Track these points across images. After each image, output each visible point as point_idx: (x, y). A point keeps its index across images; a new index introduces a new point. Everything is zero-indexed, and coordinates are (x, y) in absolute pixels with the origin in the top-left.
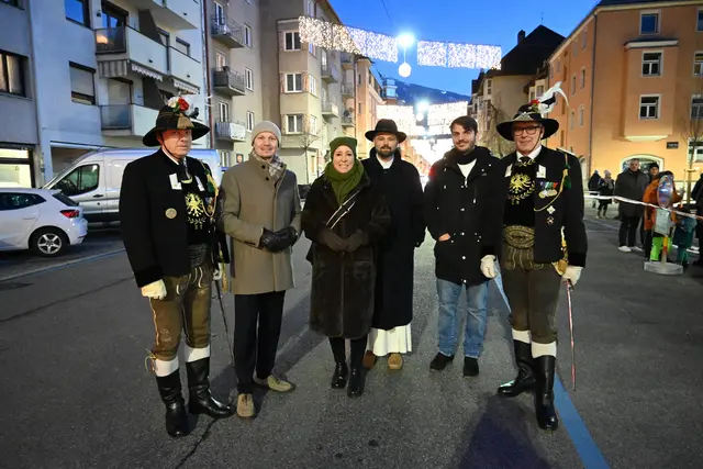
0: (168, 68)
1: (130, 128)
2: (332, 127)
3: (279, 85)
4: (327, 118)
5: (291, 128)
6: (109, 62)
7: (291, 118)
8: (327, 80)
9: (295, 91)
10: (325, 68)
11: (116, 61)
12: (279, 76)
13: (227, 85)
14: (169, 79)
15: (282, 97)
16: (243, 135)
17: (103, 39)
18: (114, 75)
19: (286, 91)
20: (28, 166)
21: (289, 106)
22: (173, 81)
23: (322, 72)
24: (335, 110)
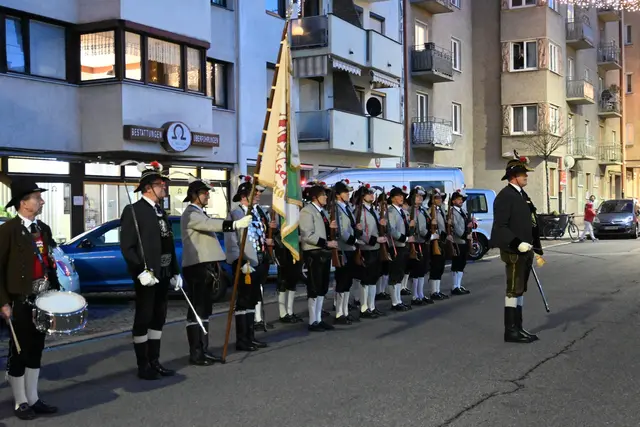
0: (368, 58)
1: (328, 140)
2: (582, 119)
3: (501, 59)
4: (574, 107)
5: (518, 126)
6: (306, 58)
7: (518, 109)
8: (574, 45)
9: (525, 68)
10: (572, 28)
11: (314, 57)
12: (500, 47)
13: (430, 70)
14: (368, 71)
15: (505, 78)
16: (449, 139)
17: (298, 30)
18: (311, 74)
19: (512, 69)
20: (225, 189)
21: (515, 91)
22: (372, 75)
23: (568, 35)
24: (589, 92)
